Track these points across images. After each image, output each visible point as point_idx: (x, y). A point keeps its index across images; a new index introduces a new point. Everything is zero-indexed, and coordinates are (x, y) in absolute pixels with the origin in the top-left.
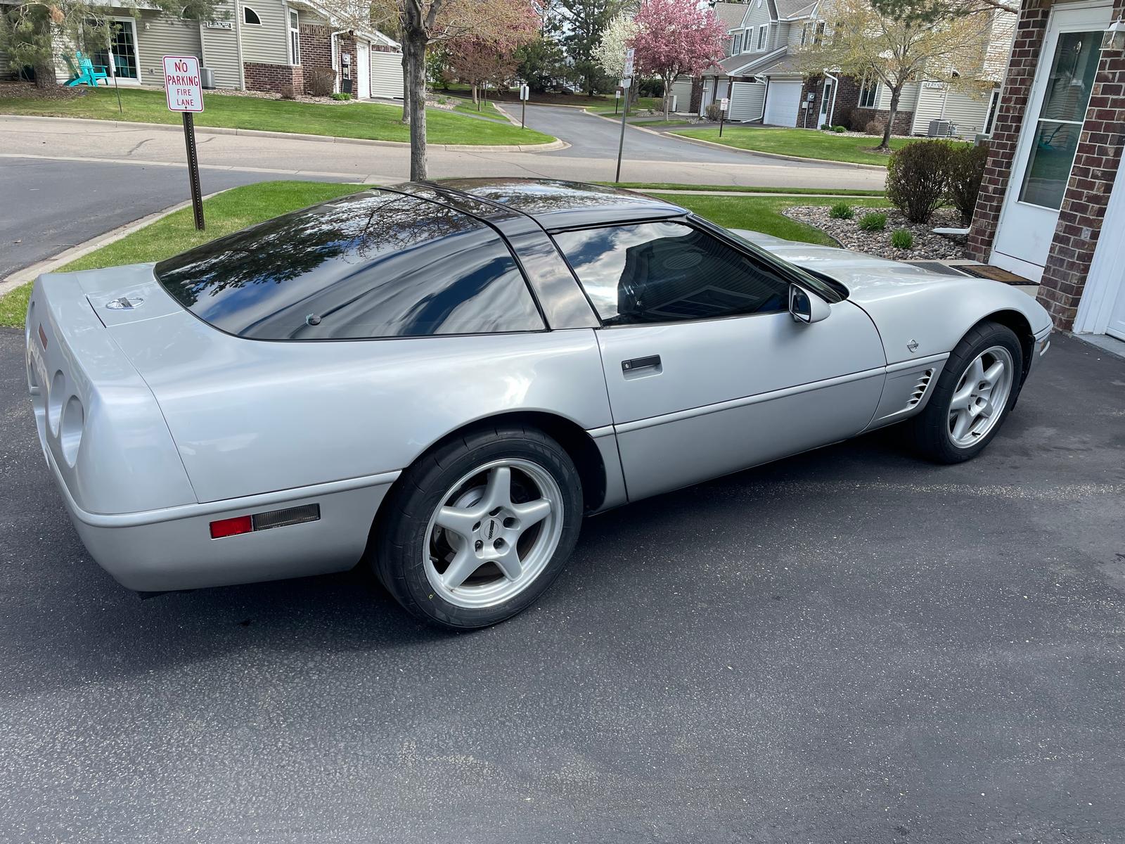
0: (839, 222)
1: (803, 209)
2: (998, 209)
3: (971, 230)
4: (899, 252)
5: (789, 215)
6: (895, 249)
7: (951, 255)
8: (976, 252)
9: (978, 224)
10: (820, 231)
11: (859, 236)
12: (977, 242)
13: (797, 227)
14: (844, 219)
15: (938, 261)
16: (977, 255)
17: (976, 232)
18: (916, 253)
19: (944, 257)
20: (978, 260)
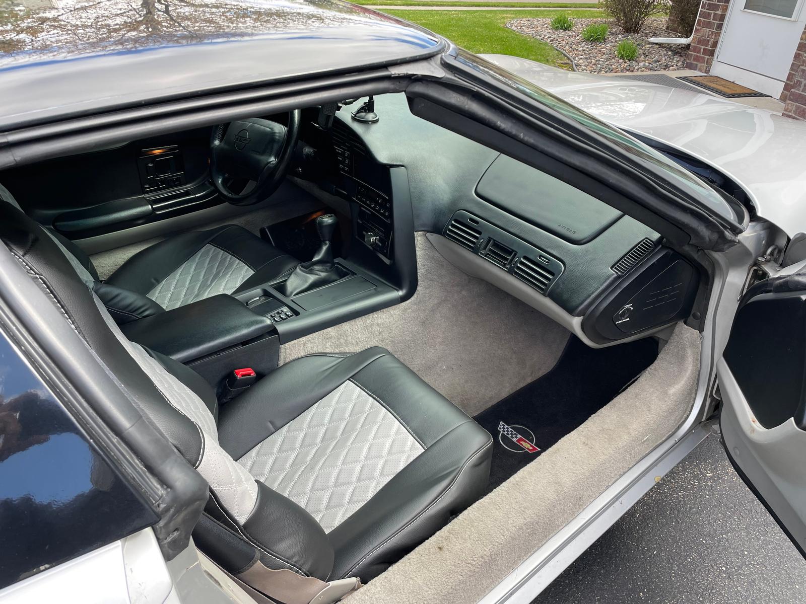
0: (561, 33)
1: (524, 21)
2: (722, 18)
3: (693, 39)
4: (626, 64)
5: (514, 28)
6: (621, 61)
7: (673, 66)
8: (698, 62)
9: (700, 34)
10: (546, 44)
11: (584, 48)
12: (699, 52)
13: (524, 40)
14: (565, 31)
15: (662, 72)
16: (699, 65)
17: (698, 42)
18: (641, 64)
19: (666, 67)
20: (700, 70)
